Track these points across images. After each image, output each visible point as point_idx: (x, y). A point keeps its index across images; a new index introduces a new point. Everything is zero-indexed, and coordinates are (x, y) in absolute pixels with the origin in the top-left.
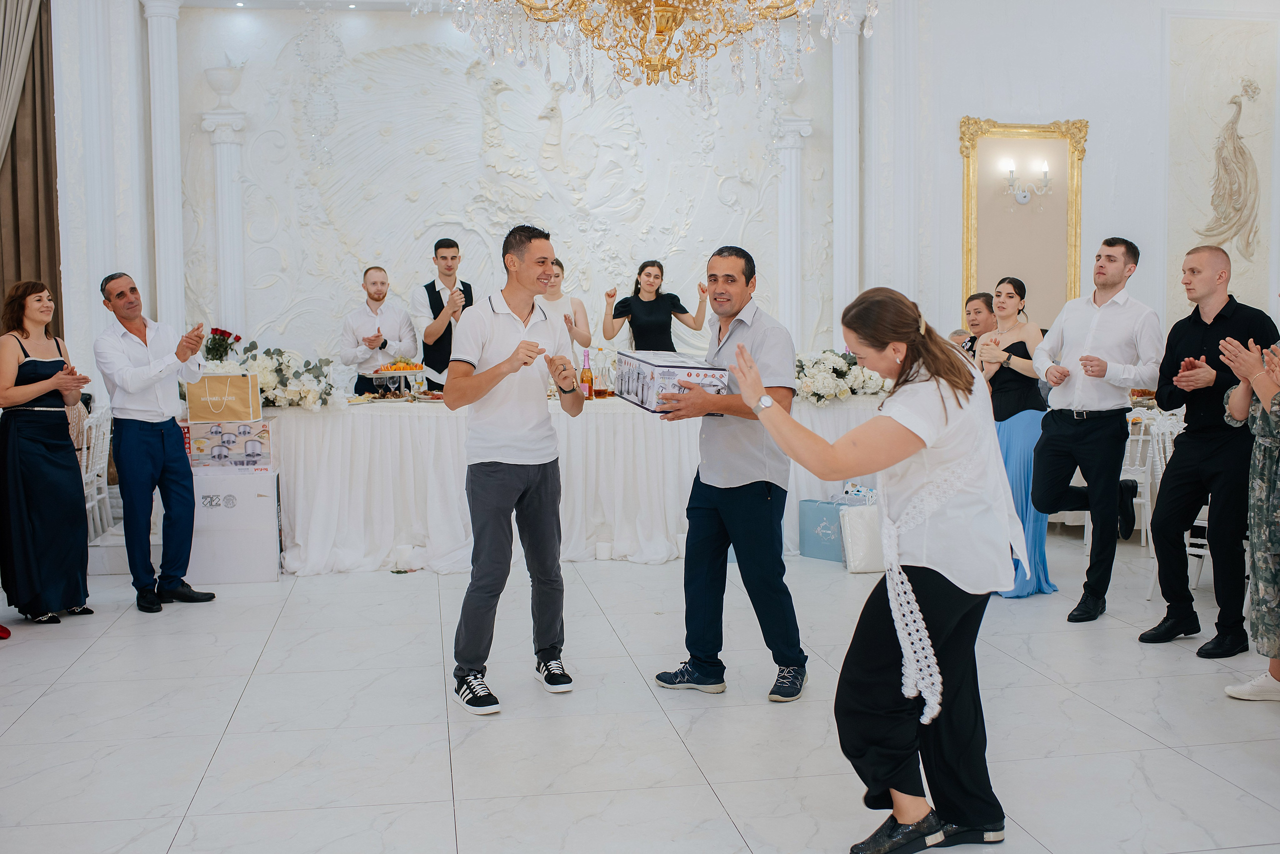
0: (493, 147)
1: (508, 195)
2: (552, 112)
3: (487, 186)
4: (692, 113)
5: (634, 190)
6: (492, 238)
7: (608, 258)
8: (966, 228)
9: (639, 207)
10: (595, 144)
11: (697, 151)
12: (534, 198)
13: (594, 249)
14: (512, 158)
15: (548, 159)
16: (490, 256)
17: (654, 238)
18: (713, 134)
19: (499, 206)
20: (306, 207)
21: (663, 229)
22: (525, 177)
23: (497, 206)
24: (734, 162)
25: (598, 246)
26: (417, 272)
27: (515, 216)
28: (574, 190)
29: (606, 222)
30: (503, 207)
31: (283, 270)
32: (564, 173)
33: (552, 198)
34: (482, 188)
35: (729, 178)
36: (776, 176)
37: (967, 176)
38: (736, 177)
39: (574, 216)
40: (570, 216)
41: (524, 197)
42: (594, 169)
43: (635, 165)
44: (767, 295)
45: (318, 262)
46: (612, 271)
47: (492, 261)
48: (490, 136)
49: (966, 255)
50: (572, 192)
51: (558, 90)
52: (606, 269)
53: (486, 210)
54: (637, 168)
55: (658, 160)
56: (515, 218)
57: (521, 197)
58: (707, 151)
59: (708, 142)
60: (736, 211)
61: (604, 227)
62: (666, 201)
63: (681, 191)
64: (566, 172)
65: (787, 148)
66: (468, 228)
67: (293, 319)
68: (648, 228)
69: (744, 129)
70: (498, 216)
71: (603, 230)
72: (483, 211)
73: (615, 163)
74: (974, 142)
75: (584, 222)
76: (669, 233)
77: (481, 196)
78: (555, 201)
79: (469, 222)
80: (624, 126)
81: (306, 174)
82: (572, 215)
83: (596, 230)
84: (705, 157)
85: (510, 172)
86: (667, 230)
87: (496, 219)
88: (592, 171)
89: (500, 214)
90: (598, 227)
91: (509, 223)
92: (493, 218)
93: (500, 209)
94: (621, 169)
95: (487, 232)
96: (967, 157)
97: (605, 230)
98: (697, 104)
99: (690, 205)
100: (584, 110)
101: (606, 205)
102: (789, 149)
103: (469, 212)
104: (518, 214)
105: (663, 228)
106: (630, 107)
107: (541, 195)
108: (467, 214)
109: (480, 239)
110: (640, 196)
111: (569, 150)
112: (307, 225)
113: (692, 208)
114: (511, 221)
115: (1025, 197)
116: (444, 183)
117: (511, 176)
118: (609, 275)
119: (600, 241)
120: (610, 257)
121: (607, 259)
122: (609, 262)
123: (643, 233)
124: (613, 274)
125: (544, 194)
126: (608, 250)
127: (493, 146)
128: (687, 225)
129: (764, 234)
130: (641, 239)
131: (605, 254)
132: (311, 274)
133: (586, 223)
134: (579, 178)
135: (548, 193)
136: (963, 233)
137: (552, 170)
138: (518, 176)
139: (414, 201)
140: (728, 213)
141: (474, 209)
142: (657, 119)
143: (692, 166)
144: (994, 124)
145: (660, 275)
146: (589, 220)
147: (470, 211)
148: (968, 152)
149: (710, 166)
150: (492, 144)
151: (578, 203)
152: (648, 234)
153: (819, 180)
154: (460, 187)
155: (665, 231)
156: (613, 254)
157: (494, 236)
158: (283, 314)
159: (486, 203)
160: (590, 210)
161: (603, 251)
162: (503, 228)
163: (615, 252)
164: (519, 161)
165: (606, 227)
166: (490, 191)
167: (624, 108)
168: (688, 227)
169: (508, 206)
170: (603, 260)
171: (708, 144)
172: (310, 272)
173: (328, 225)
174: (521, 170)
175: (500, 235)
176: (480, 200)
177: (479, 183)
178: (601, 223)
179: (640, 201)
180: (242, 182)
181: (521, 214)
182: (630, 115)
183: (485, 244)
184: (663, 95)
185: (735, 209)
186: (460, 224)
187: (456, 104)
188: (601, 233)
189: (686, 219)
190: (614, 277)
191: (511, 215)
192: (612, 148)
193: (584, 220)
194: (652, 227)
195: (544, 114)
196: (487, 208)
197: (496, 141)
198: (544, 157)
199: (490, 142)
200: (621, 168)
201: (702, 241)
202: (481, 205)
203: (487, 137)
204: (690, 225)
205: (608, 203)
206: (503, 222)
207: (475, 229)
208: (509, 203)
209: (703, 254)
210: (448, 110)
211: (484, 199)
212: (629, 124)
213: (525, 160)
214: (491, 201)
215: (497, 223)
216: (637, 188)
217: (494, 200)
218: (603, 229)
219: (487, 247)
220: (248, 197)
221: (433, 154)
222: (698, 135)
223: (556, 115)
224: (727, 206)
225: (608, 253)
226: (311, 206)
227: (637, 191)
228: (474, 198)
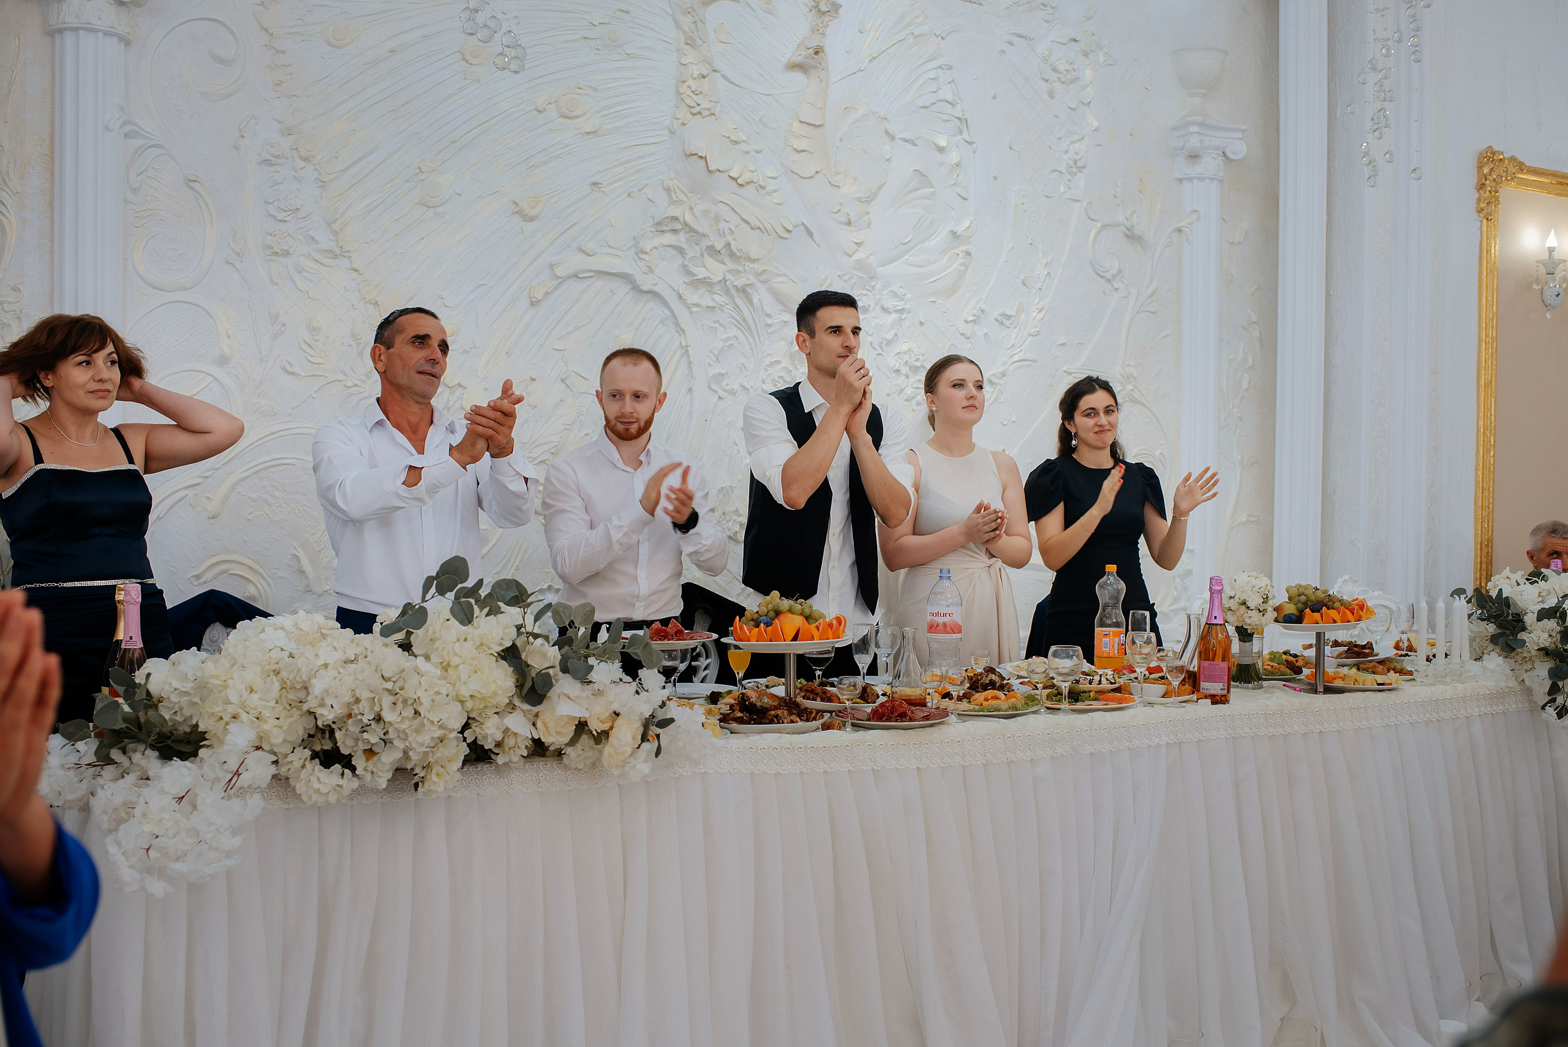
0: (699, 116)
1: (728, 222)
2: (815, 56)
3: (683, 197)
4: (1051, 95)
5: (954, 233)
6: (691, 313)
7: (908, 368)
8: (1484, 343)
9: (962, 268)
10: (887, 132)
11: (1059, 169)
12: (777, 233)
13: (881, 348)
14: (736, 143)
15: (803, 154)
16: (687, 351)
17: (986, 334)
18: (1082, 139)
19: (710, 243)
20: (285, 211)
21: (1001, 315)
22: (760, 186)
23: (705, 243)
24: (1115, 196)
25: (889, 343)
26: (533, 380)
27: (741, 269)
28: (849, 223)
29: (904, 295)
30: (719, 245)
31: (223, 361)
32: (832, 185)
33: (810, 234)
34: (673, 203)
35: (1105, 226)
36: (1180, 231)
37: (1487, 251)
38: (1119, 225)
39: (846, 278)
40: (839, 276)
41: (759, 228)
42: (884, 184)
43: (954, 185)
44: (1161, 454)
45: (310, 346)
46: (913, 395)
47: (690, 362)
48: (693, 92)
49: (1485, 391)
50: (845, 227)
51: (824, 13)
52: (901, 391)
53: (681, 251)
54: (958, 190)
55: (995, 178)
56: (739, 272)
57: (752, 228)
58: (1074, 170)
59: (1077, 154)
60: (1116, 290)
61: (901, 305)
62: (1006, 261)
63: (1031, 244)
64: (837, 184)
65: (1201, 179)
66: (644, 288)
67: (243, 479)
68: (975, 312)
69: (1131, 135)
70: (704, 266)
71: (898, 311)
72: (674, 252)
73: (923, 175)
74: (1497, 194)
75: (864, 292)
76: (1011, 324)
77: (675, 219)
78: (815, 242)
79: (645, 273)
80: (938, 103)
81: (288, 132)
82: (844, 275)
83: (885, 310)
84: (1069, 181)
85: (734, 174)
86: (1008, 317)
87: (701, 273)
88: (880, 188)
89: (710, 261)
90: (890, 303)
91: (728, 283)
92: (695, 270)
93: (712, 251)
94: (933, 190)
95: (680, 297)
96: (1487, 219)
97: (901, 311)
98: (1059, 79)
99: (1046, 273)
100: (870, 61)
101: (902, 260)
102: (1208, 180)
103: (646, 253)
104: (747, 264)
105: (1004, 315)
106: (950, 68)
107: (790, 228)
108: (643, 256)
109: (667, 312)
110: (963, 248)
111: (841, 140)
112: (286, 253)
113: (1048, 278)
114: (729, 277)
115: (1557, 296)
116: (594, 184)
117: (734, 183)
118: (907, 403)
119: (892, 333)
120: (910, 367)
121: (905, 370)
122: (907, 377)
123: (967, 322)
124: (914, 402)
125: (795, 226)
126: (905, 353)
127: (699, 113)
128: (1041, 310)
129: (1158, 339)
130: (962, 334)
131: (900, 361)
132: (293, 374)
133: (869, 293)
134: (859, 199)
135: (803, 224)
136: (1479, 352)
137: (811, 177)
138: (748, 183)
139: (532, 219)
140: (1104, 294)
141: (656, 248)
142: (994, 98)
143: (1049, 197)
144: (1521, 167)
145: (1114, 405)
146: (873, 287)
147: (648, 248)
148: (1489, 210)
149: (1078, 201)
150: (695, 110)
151: (855, 252)
152: (976, 324)
153: (1240, 243)
154: (629, 195)
155: (1004, 320)
156: (918, 360)
157: (695, 309)
158: (220, 468)
159: (681, 239)
160: (877, 267)
161: (898, 353)
162: (714, 293)
163: (920, 357)
164: (748, 153)
165: (905, 304)
166: (691, 209)
167: (937, 68)
168: (1042, 314)
169: (728, 245)
170: (897, 371)
171: (1077, 157)
172: (289, 369)
173: (335, 257)
174: (753, 172)
175: (707, 307)
176: (668, 228)
177: (668, 190)
178: (895, 295)
179: (963, 258)
180: (126, 136)
181: (752, 265)
182: (949, 83)
183: (677, 324)
184: (1004, 52)
185: (1116, 286)
186: (626, 277)
187: (628, 12)
188: (894, 316)
189: (1037, 300)
190: (915, 407)
191: (731, 265)
192: (916, 145)
193: (864, 288)
194: (983, 311)
195: (799, 59)
196: (684, 245)
197: (705, 104)
198: (796, 150)
199: (693, 104)
200: (933, 186)
201: (1063, 344)
202: (668, 239)
203: (689, 92)
204: (1044, 311)
205: (906, 257)
206: (716, 279)
207: (656, 289)
208: (730, 238)
209: (1064, 368)
210: (609, 23)
211: (678, 226)
212: (947, 102)
213: (759, 152)
214: (693, 231)
215: (705, 283)
216: (960, 229)
217: (700, 230)
218: (898, 308)
219: (681, 331)
220: (142, 173)
221: (576, 117)
222: (1059, 139)
223: (820, 64)
224: (1103, 280)
225: (906, 357)
226: (297, 209)
227: (960, 236)
228: (658, 224)
